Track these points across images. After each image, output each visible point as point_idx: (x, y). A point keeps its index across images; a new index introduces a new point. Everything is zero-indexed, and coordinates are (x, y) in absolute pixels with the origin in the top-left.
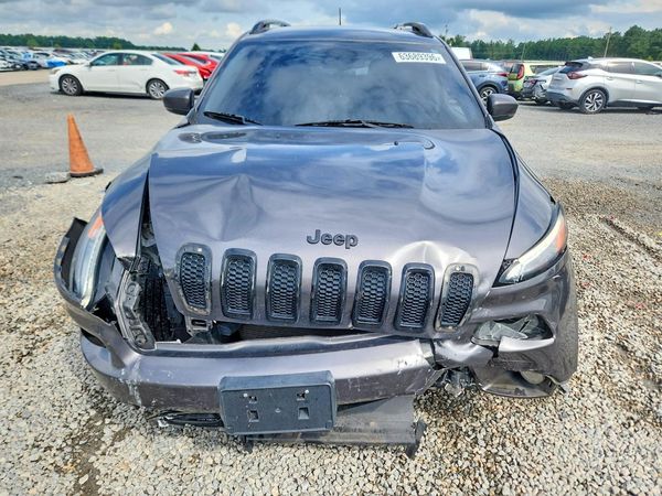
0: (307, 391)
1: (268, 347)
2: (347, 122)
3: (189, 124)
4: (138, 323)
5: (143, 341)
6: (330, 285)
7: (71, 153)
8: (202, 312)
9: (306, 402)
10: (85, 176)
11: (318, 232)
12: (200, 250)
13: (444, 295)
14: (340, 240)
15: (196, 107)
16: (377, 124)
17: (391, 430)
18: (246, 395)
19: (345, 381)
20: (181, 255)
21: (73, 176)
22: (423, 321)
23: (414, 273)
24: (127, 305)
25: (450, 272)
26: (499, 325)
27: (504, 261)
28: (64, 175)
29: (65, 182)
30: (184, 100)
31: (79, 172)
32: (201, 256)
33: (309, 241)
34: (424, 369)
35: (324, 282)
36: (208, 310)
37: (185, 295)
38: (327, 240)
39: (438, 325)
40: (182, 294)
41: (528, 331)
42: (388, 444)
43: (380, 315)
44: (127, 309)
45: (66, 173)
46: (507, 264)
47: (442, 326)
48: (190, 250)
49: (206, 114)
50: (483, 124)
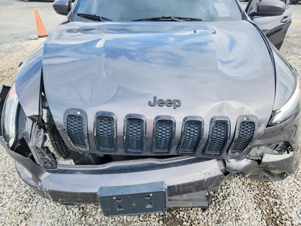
0: (151, 195)
1: (126, 166)
2: (163, 18)
3: (68, 21)
4: (45, 155)
5: (50, 165)
6: (164, 133)
7: (38, 26)
8: (84, 149)
9: (150, 200)
10: (44, 36)
11: (155, 98)
12: (79, 113)
13: (236, 136)
14: (170, 103)
15: (72, 10)
16: (180, 18)
17: (195, 200)
18: (114, 198)
19: (174, 187)
20: (66, 117)
21: (39, 37)
22: (221, 150)
23: (217, 122)
24: (37, 145)
25: (240, 121)
26: (263, 147)
27: (273, 111)
28: (36, 36)
29: (36, 39)
30: (65, 6)
31: (41, 35)
32: (80, 117)
33: (150, 105)
34: (220, 176)
35: (160, 131)
36: (88, 148)
37: (72, 140)
38: (161, 103)
39: (230, 152)
40: (70, 140)
41: (279, 149)
42: (193, 207)
43: (195, 148)
44: (37, 148)
45: (37, 35)
46: (274, 113)
47: (232, 152)
48: (72, 113)
49: (79, 15)
50: (241, 17)
